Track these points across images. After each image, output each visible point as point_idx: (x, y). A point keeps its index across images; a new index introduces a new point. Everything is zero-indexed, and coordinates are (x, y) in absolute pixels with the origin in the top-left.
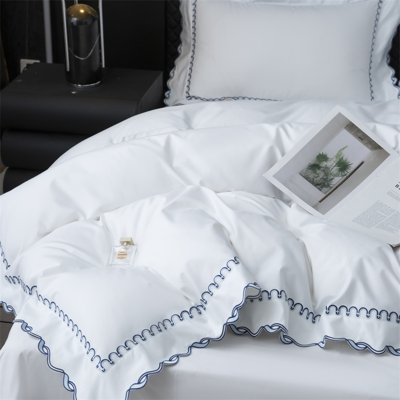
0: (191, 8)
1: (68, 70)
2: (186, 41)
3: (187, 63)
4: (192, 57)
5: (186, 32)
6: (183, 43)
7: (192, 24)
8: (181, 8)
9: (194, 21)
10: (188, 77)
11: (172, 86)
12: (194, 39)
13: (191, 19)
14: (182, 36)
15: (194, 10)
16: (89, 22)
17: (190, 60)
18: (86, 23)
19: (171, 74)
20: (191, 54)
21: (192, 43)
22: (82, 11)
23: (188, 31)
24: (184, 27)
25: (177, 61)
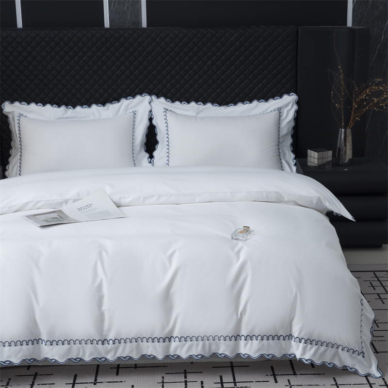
0: (17, 125)
2: (15, 147)
3: (18, 160)
4: (20, 155)
5: (15, 141)
6: (13, 148)
7: (18, 136)
8: (10, 127)
9: (19, 134)
10: (19, 169)
11: (9, 175)
12: (21, 144)
13: (17, 132)
14: (12, 144)
15: (19, 127)
17: (19, 157)
19: (7, 167)
20: (19, 154)
21: (20, 147)
23: (16, 140)
24: (13, 138)
25: (10, 159)
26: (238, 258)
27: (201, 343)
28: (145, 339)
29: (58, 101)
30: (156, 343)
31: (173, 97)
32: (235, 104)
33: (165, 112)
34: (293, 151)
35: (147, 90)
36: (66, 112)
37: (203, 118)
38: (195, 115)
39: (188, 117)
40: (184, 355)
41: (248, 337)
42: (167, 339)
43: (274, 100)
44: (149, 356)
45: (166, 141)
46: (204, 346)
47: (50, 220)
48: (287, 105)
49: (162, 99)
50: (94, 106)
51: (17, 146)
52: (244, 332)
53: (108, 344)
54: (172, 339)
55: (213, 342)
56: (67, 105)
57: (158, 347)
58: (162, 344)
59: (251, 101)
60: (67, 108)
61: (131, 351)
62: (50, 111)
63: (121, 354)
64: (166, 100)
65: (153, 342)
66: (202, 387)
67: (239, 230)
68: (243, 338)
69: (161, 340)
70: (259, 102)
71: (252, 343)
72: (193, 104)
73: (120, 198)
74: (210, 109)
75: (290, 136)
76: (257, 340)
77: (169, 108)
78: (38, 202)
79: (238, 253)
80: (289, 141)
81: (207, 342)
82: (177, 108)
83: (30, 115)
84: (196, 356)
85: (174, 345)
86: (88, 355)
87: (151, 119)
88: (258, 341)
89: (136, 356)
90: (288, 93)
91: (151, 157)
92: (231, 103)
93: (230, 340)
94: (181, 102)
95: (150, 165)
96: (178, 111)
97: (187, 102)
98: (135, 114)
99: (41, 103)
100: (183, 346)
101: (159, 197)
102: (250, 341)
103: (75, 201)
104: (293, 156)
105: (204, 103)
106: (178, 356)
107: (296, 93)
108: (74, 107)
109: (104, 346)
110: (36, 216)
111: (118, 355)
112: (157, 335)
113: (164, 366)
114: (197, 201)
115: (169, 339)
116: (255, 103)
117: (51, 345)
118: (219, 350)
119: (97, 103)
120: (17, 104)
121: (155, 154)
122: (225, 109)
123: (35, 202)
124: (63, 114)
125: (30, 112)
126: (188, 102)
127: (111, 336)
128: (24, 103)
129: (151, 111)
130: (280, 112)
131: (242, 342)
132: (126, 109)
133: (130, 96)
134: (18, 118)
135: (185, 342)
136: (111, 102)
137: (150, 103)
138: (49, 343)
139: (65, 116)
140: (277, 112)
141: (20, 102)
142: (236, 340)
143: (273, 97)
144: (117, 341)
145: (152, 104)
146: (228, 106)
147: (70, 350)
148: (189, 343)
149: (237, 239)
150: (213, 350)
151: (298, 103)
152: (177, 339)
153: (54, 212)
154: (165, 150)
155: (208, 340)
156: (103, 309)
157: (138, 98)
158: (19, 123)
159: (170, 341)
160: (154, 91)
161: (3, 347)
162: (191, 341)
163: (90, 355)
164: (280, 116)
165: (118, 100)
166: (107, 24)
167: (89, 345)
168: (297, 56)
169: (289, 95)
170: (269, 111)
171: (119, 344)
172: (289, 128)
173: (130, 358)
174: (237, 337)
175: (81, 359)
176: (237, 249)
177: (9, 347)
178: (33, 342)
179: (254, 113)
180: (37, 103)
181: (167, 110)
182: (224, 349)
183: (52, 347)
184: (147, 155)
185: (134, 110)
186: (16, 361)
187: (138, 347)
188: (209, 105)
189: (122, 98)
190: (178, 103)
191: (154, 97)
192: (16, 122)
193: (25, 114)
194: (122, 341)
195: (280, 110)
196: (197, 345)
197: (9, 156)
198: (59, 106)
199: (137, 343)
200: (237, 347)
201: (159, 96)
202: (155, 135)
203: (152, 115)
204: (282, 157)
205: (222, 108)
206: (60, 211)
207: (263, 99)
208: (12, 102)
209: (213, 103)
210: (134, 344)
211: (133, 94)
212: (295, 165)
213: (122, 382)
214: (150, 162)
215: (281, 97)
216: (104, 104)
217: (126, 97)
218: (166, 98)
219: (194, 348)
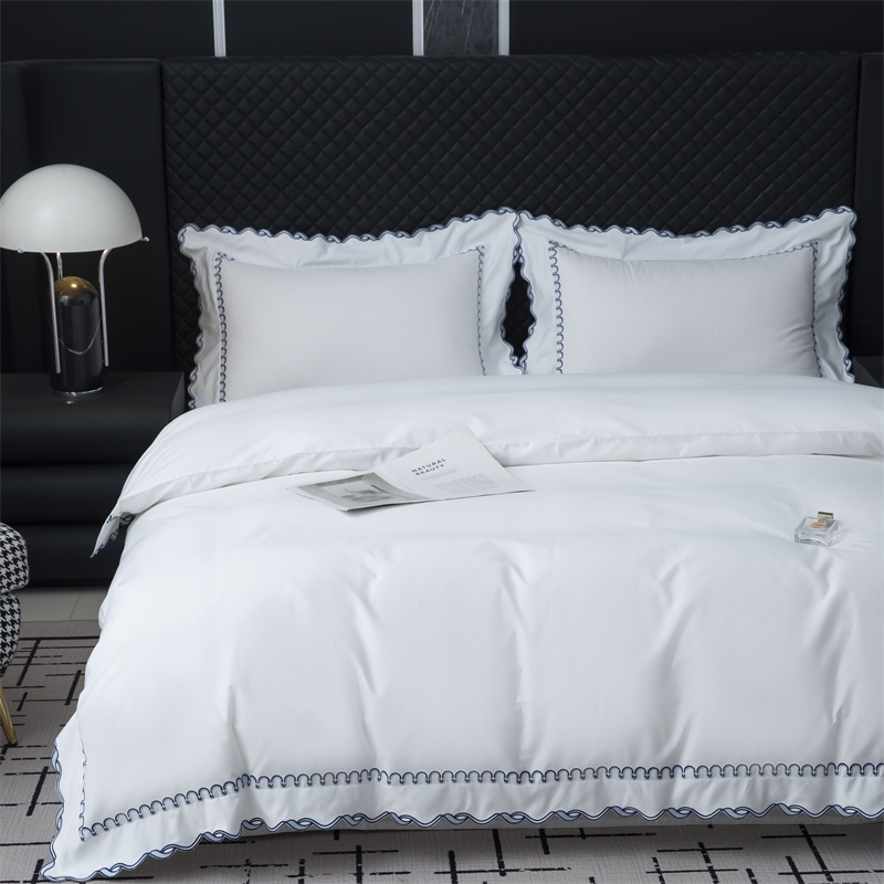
0: (213, 280)
1: (59, 371)
2: (209, 330)
3: (217, 359)
4: (223, 349)
5: (208, 316)
6: (204, 332)
7: (217, 304)
8: (196, 284)
9: (220, 299)
10: (220, 379)
11: (197, 393)
12: (224, 323)
13: (215, 296)
14: (202, 322)
15: (219, 283)
16: (86, 299)
17: (221, 353)
18: (82, 302)
19: (192, 377)
20: (221, 345)
21: (221, 328)
22: (74, 286)
23: (213, 314)
24: (203, 308)
25: (198, 358)
26: (826, 586)
27: (745, 781)
28: (615, 772)
29: (306, 226)
30: (641, 781)
31: (568, 217)
32: (711, 231)
33: (553, 249)
34: (845, 341)
35: (509, 199)
36: (325, 250)
37: (640, 263)
38: (618, 256)
39: (605, 259)
40: (705, 808)
41: (856, 768)
42: (666, 772)
43: (801, 221)
44: (623, 810)
45: (555, 317)
46: (752, 788)
47: (359, 495)
48: (831, 235)
49: (545, 221)
50: (388, 237)
51: (214, 326)
52: (846, 756)
53: (532, 782)
54: (679, 772)
55: (773, 778)
56: (326, 234)
57: (645, 789)
58: (654, 782)
59: (747, 225)
60: (327, 240)
61: (583, 799)
62: (288, 248)
63: (559, 806)
64: (553, 223)
65: (634, 778)
66: (754, 882)
67: (809, 522)
68: (843, 770)
69: (654, 773)
70: (766, 227)
71: (864, 782)
72: (614, 231)
73: (507, 446)
74: (654, 244)
75: (836, 307)
76: (876, 774)
77: (561, 241)
78: (319, 455)
79: (823, 574)
80: (835, 316)
81: (760, 779)
82: (577, 241)
83: (242, 257)
84: (735, 811)
85: (681, 785)
86: (483, 806)
87: (517, 267)
88: (879, 778)
89: (593, 810)
90: (834, 206)
91: (519, 352)
92: (701, 229)
93: (814, 775)
94: (587, 227)
95: (519, 371)
96: (580, 248)
97: (600, 226)
98: (482, 254)
99: (266, 228)
100: (704, 787)
101: (596, 443)
102: (860, 778)
103: (402, 453)
104: (844, 351)
105: (640, 230)
106: (692, 811)
107: (852, 206)
108: (342, 238)
109: (522, 786)
110: (323, 488)
111: (553, 807)
112: (645, 760)
113: (647, 834)
114: (682, 453)
115: (670, 770)
116: (757, 228)
117: (402, 783)
118: (785, 797)
119: (395, 228)
120: (213, 230)
121: (528, 345)
122: (687, 243)
123: (313, 455)
124: (319, 255)
125: (242, 249)
126: (604, 227)
127: (539, 763)
128: (230, 228)
129: (518, 248)
130: (816, 251)
131: (841, 780)
132: (462, 242)
133: (469, 213)
134: (216, 263)
135: (708, 779)
136: (427, 227)
137: (516, 229)
138: (396, 778)
139: (322, 259)
140: (808, 250)
141: (220, 226)
142: (826, 775)
143: (799, 215)
144: (551, 775)
145: (520, 230)
146: (695, 237)
147: (443, 795)
148: (717, 781)
149: (808, 541)
150: (773, 798)
151: (856, 229)
152: (690, 771)
153: (359, 478)
154: (553, 336)
155: (762, 774)
156: (518, 701)
157: (490, 216)
158: (218, 275)
159: (672, 777)
160: (526, 202)
161: (295, 788)
162: (723, 776)
163: (490, 807)
164: (815, 260)
165: (443, 221)
166: (419, 48)
167: (488, 785)
168: (857, 121)
169: (836, 212)
170: (788, 247)
171: (556, 782)
172: (834, 289)
173: (581, 814)
174: (829, 769)
175: (468, 817)
176: (819, 564)
177: (309, 788)
178: (360, 776)
179: (754, 251)
180: (257, 229)
181: (556, 244)
182: (798, 795)
183: (403, 787)
184: (509, 349)
185: (480, 244)
186: (325, 819)
187: (599, 790)
188: (651, 234)
189: (451, 217)
190: (579, 229)
191: (525, 216)
192: (212, 271)
193: (230, 254)
194: (564, 774)
195: (814, 245)
196: (737, 785)
197: (196, 349)
198: (309, 236)
199: (597, 780)
200: (827, 790)
201: (536, 212)
202: (528, 302)
203: (521, 256)
204: (820, 355)
205: (682, 240)
206: (373, 476)
207: (774, 220)
208: (202, 226)
209: (659, 229)
210: (591, 781)
211: (478, 207)
212: (851, 371)
213: (563, 869)
214: (518, 365)
215: (817, 214)
216: (411, 231)
217: (461, 216)
218: (554, 217)
219: (729, 792)
